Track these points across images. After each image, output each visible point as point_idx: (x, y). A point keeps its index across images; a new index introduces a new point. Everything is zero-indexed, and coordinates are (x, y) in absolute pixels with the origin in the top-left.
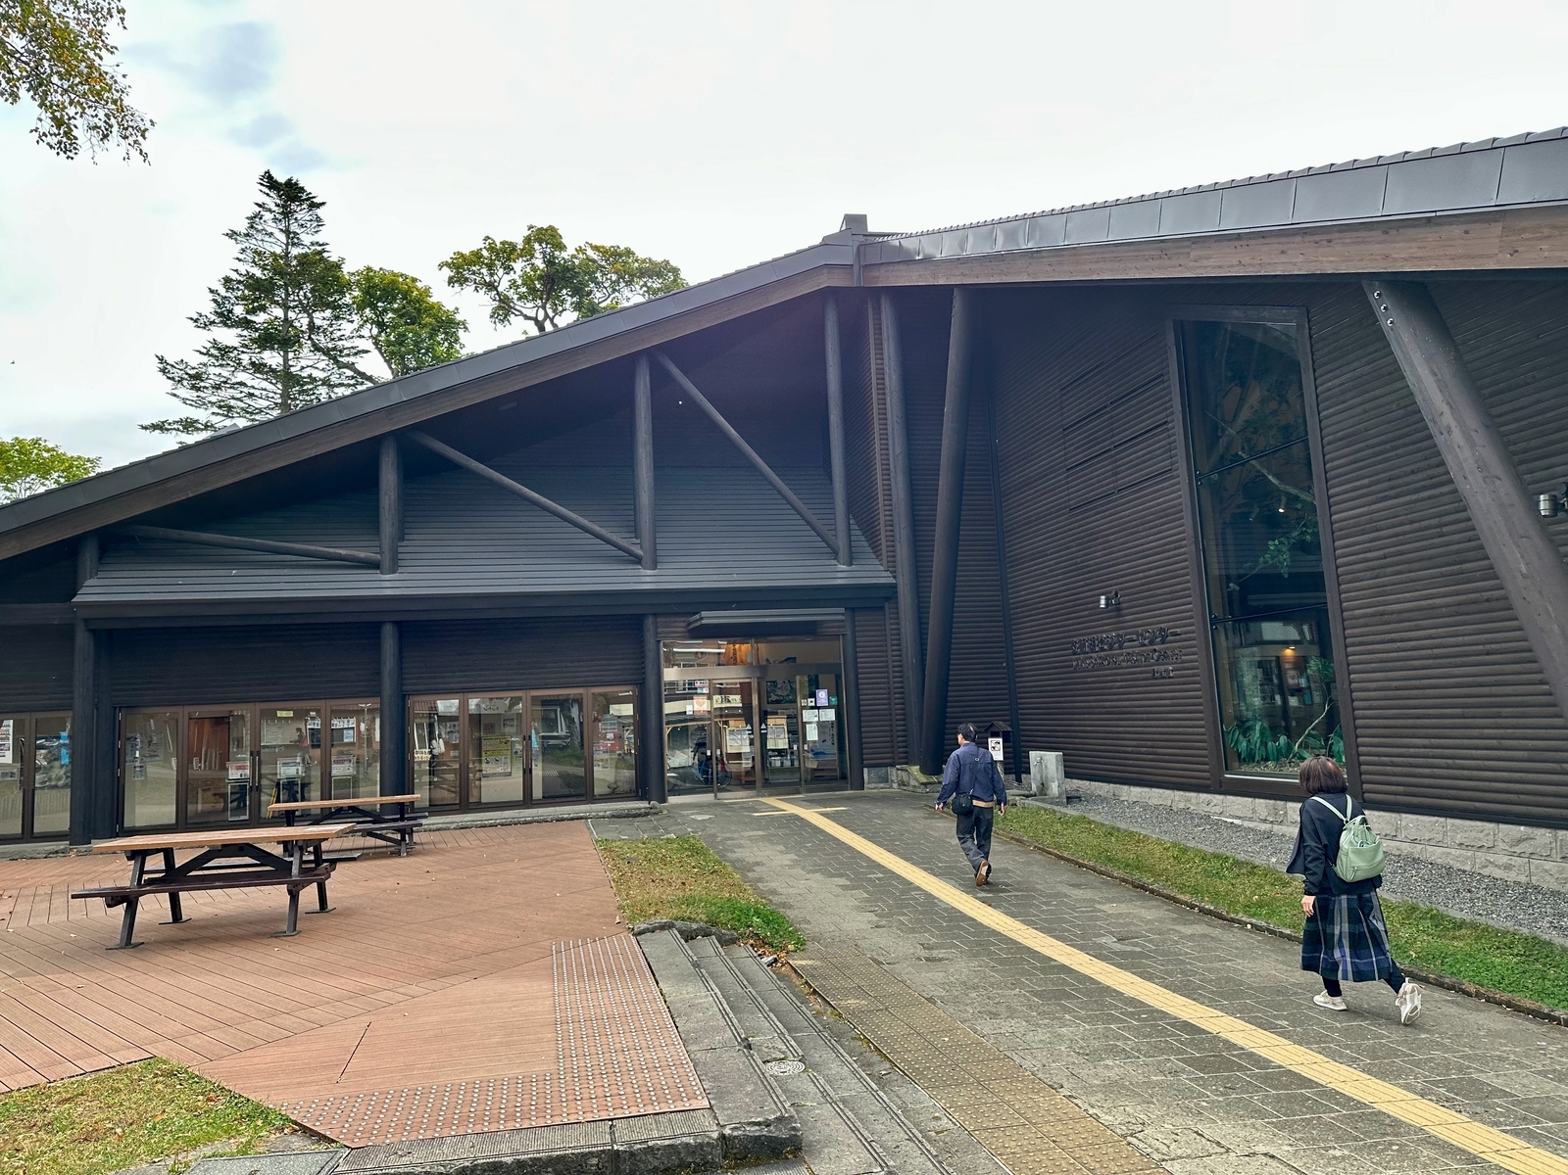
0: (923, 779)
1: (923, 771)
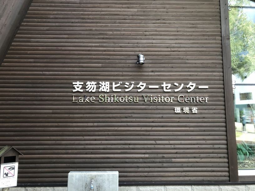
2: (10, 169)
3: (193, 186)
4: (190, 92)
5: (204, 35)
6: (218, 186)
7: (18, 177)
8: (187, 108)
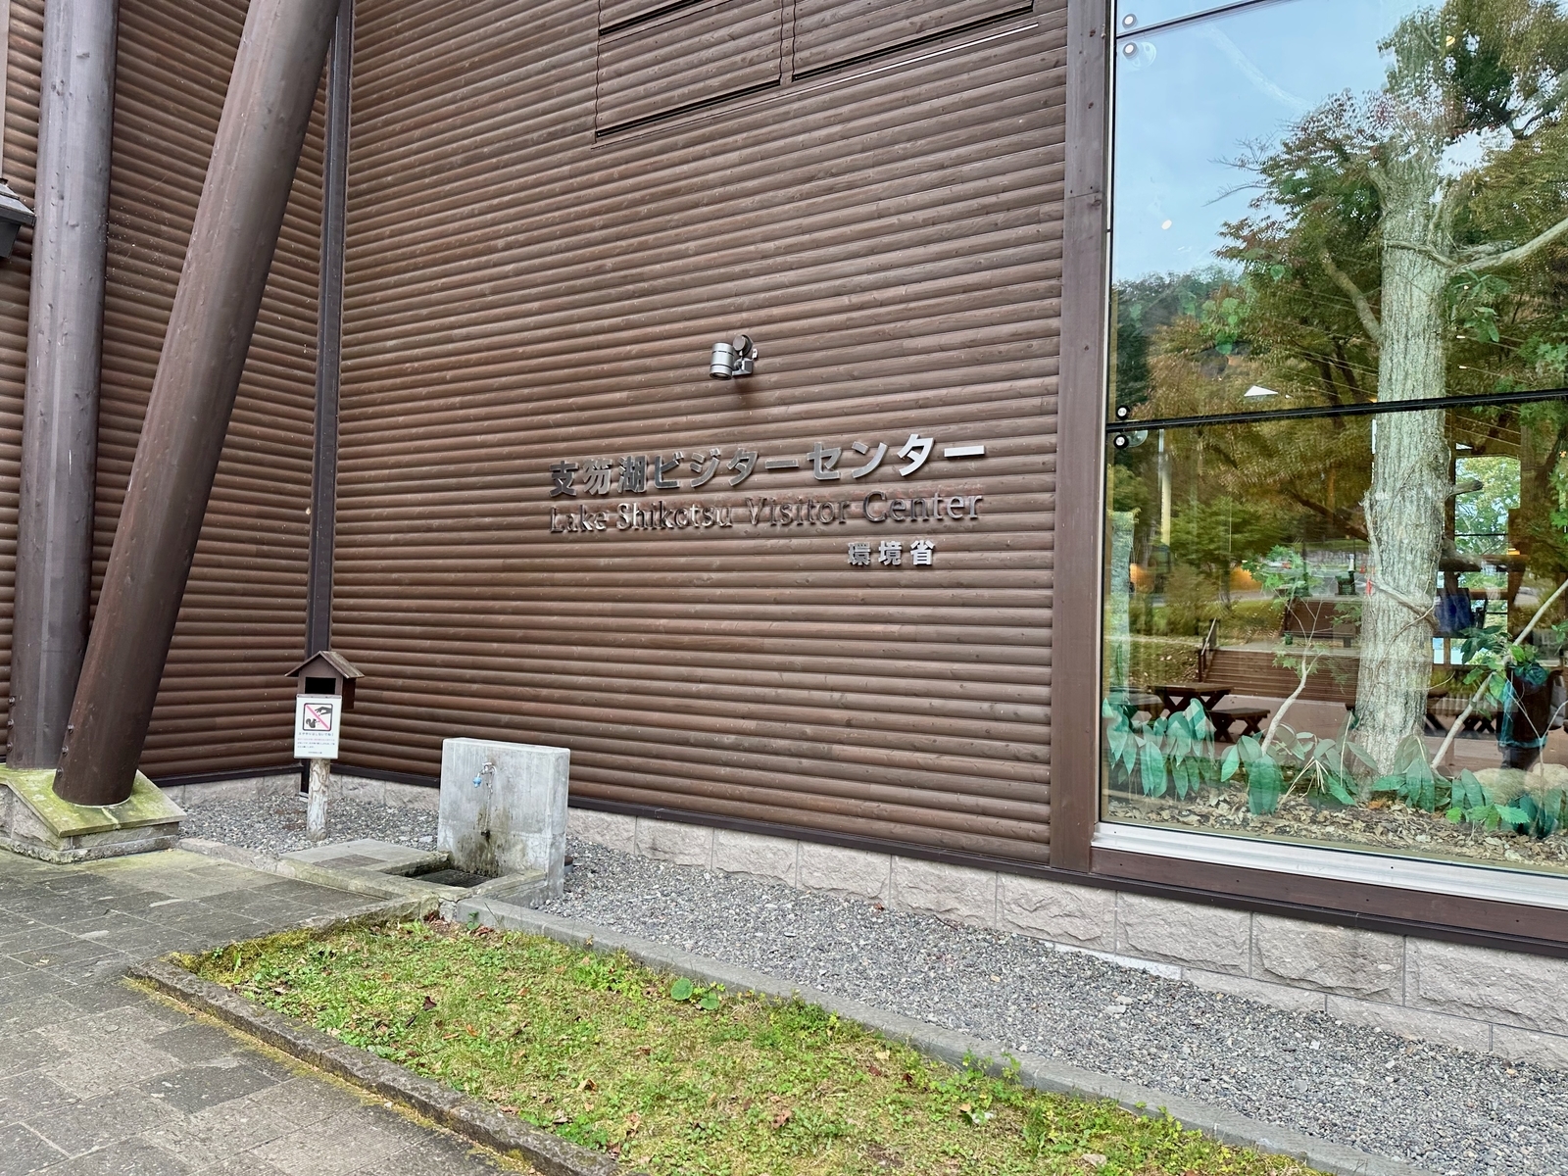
0: (68, 816)
1: (65, 788)
2: (320, 710)
3: (897, 858)
4: (908, 478)
5: (986, 210)
6: (993, 876)
7: (342, 735)
8: (893, 543)
